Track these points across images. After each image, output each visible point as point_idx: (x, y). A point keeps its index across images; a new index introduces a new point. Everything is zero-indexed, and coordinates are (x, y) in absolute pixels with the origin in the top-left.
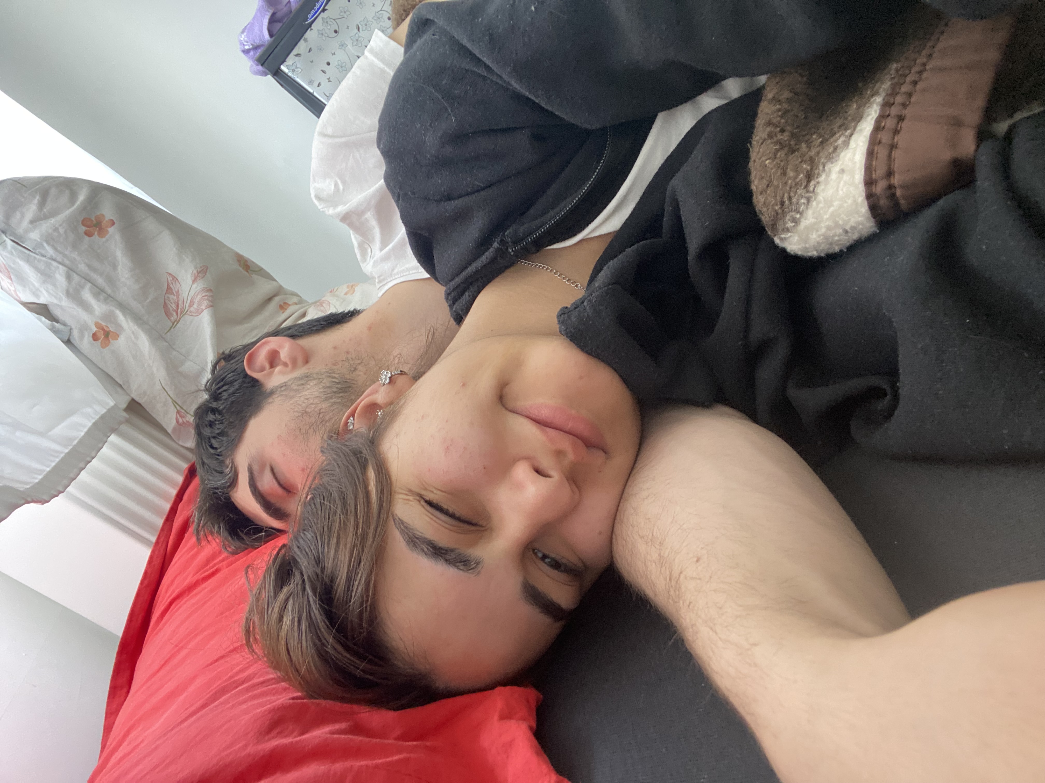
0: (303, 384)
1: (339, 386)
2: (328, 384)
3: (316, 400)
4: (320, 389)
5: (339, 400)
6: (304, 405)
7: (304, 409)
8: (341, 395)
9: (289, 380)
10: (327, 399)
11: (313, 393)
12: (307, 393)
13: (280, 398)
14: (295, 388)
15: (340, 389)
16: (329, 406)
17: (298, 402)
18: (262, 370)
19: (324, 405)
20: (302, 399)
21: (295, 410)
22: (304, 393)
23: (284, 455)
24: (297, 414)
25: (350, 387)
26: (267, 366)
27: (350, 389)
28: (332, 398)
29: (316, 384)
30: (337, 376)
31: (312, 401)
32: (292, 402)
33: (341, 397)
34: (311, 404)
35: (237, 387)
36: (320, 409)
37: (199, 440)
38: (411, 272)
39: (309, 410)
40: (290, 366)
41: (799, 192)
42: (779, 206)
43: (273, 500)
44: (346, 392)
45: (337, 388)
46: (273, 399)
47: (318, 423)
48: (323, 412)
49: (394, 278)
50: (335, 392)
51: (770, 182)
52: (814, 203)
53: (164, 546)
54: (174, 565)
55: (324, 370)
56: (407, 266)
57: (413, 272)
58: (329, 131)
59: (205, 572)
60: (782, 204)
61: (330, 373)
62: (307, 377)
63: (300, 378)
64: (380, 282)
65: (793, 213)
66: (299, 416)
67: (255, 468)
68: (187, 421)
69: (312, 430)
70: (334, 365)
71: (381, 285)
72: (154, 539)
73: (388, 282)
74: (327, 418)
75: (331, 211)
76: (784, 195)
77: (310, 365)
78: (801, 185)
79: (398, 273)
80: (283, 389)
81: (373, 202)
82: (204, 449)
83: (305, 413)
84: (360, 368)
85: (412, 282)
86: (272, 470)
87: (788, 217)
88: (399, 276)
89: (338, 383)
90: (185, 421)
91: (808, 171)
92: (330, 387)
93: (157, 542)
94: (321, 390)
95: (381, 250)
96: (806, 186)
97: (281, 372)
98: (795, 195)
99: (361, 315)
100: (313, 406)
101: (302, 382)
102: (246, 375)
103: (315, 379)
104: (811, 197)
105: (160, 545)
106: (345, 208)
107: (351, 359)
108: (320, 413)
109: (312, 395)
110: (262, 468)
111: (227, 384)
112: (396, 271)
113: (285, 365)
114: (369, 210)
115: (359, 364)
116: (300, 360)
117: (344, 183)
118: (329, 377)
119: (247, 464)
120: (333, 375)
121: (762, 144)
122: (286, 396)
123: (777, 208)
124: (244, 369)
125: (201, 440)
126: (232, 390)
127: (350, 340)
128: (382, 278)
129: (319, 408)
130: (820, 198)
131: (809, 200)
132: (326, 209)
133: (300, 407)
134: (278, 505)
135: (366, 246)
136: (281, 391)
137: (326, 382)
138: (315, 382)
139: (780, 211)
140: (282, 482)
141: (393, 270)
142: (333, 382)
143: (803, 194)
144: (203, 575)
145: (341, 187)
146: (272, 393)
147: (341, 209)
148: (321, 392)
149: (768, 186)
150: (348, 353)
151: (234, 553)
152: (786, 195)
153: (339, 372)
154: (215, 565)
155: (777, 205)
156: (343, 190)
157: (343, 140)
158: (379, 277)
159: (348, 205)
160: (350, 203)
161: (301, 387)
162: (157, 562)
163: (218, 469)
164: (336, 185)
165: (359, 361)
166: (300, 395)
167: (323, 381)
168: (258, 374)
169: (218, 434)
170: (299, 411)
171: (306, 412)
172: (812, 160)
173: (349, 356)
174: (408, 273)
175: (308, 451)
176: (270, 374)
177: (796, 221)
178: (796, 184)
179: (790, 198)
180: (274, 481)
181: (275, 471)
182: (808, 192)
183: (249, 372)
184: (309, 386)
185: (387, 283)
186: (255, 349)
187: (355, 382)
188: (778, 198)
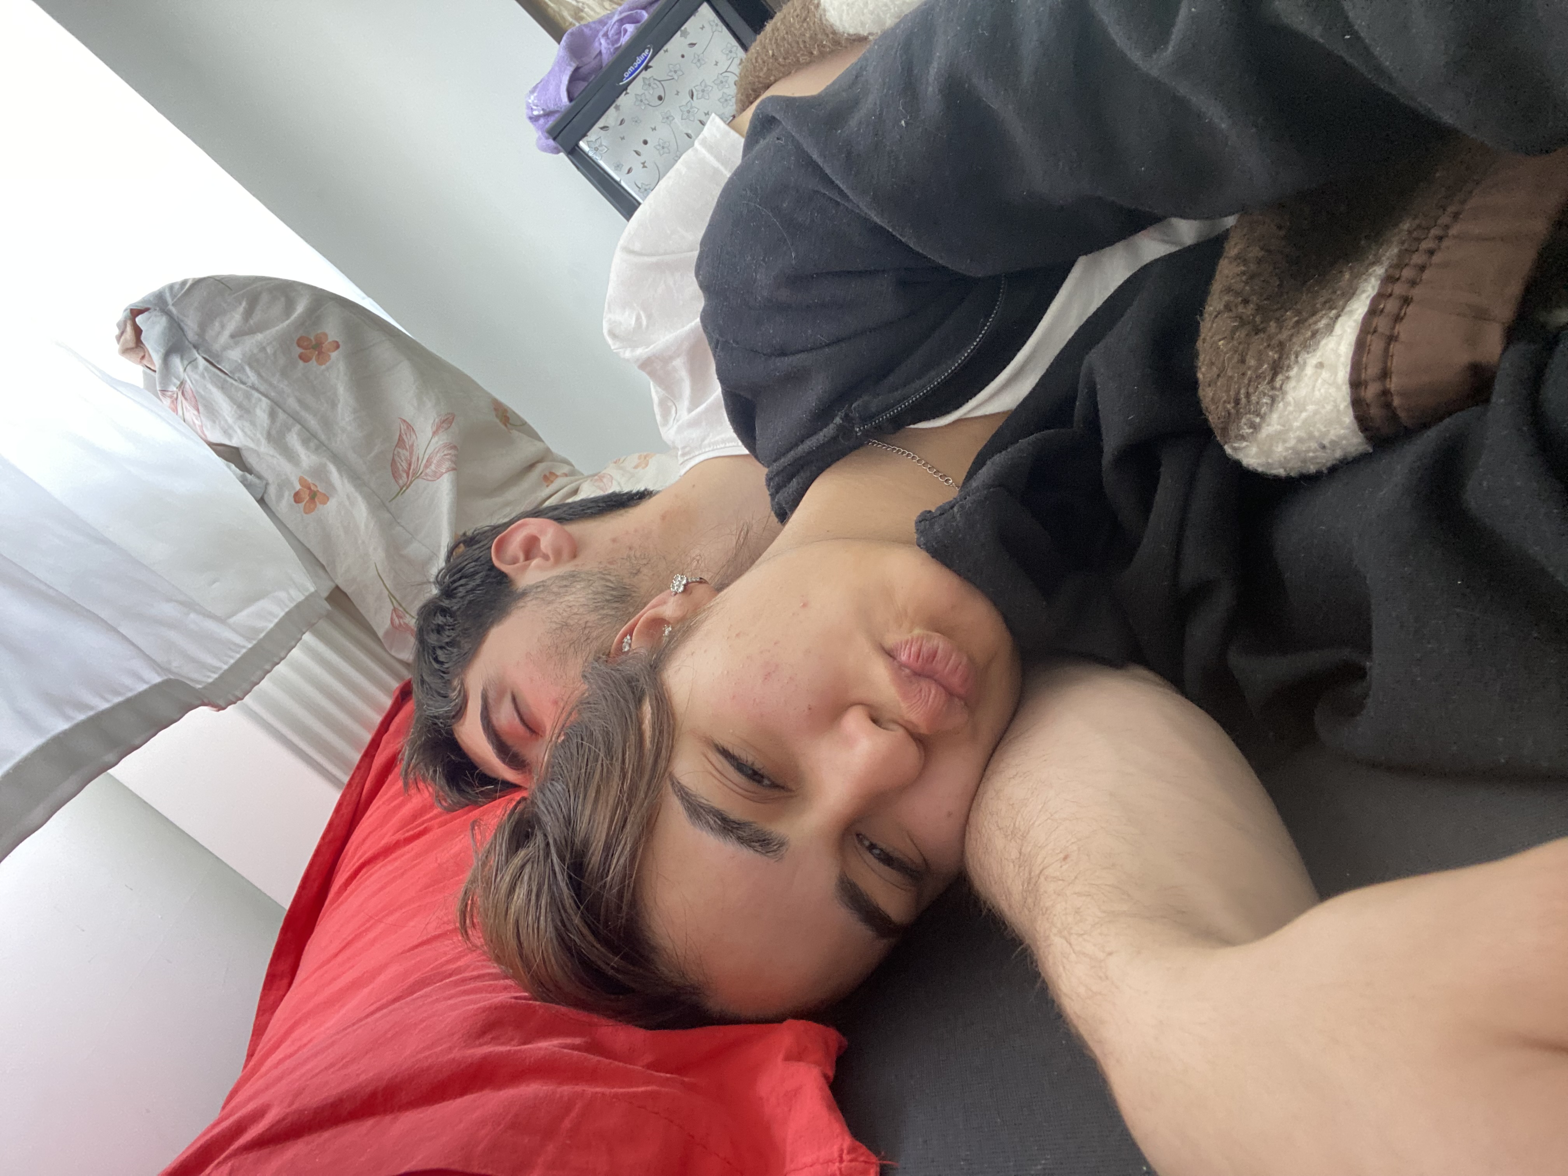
0: (566, 586)
1: (614, 593)
2: (600, 590)
3: (581, 610)
4: (588, 594)
5: (613, 613)
6: (565, 614)
7: (564, 620)
8: (615, 605)
9: (549, 579)
10: (596, 609)
11: (580, 599)
12: (571, 598)
13: (534, 602)
14: (555, 590)
15: (615, 597)
16: (598, 619)
17: (558, 610)
18: (515, 561)
19: (593, 617)
20: (563, 605)
21: (553, 620)
22: (567, 598)
23: (532, 680)
24: (554, 626)
25: (629, 595)
26: (522, 557)
27: (629, 599)
28: (603, 608)
29: (584, 588)
30: (612, 579)
31: (576, 610)
32: (549, 608)
33: (617, 608)
34: (576, 614)
35: (478, 582)
36: (586, 622)
37: (421, 649)
38: (728, 445)
39: (572, 622)
40: (552, 559)
41: (1261, 388)
42: (1233, 405)
43: (510, 742)
44: (623, 602)
45: (612, 595)
46: (525, 602)
47: (582, 641)
48: (589, 627)
49: (704, 450)
50: (608, 601)
51: (1222, 372)
52: (1281, 405)
53: (358, 789)
54: (370, 816)
55: (597, 570)
56: (723, 436)
57: (731, 444)
58: (637, 247)
59: (408, 831)
60: (1237, 402)
61: (604, 574)
62: (574, 576)
63: (562, 578)
64: (683, 455)
65: (1252, 416)
66: (556, 629)
67: (492, 695)
68: (405, 623)
69: (572, 649)
70: (610, 563)
71: (686, 458)
72: (346, 779)
73: (696, 456)
74: (594, 634)
75: (627, 354)
76: (1239, 389)
77: (578, 561)
78: (1265, 377)
79: (709, 445)
80: (539, 590)
81: (686, 345)
82: (425, 662)
83: (565, 625)
84: (645, 570)
85: (727, 460)
86: (514, 699)
87: (1244, 420)
88: (711, 449)
89: (613, 589)
90: (402, 623)
91: (1274, 362)
92: (602, 593)
93: (350, 784)
94: (590, 596)
95: (690, 410)
96: (1272, 380)
97: (539, 567)
98: (1256, 392)
99: (654, 499)
100: (578, 617)
101: (565, 583)
102: (493, 567)
103: (583, 580)
104: (1278, 396)
105: (353, 788)
106: (647, 350)
107: (634, 558)
108: (585, 628)
109: (577, 601)
110: (501, 694)
111: (466, 577)
112: (706, 442)
113: (546, 557)
114: (679, 356)
115: (645, 564)
116: (566, 555)
117: (649, 317)
118: (603, 579)
119: (482, 688)
120: (608, 577)
121: (1216, 316)
122: (543, 599)
123: (1229, 406)
124: (491, 559)
125: (424, 650)
126: (472, 584)
127: (636, 531)
128: (687, 450)
129: (585, 620)
130: (1290, 398)
131: (1273, 399)
132: (621, 350)
133: (560, 617)
134: (515, 749)
135: (670, 404)
136: (536, 593)
137: (598, 585)
138: (583, 584)
139: (1233, 411)
140: (525, 717)
141: (703, 440)
142: (607, 586)
143: (1266, 391)
144: (407, 835)
145: (644, 322)
146: (524, 594)
147: (641, 352)
148: (589, 599)
149: (1219, 376)
150: (630, 548)
151: (450, 810)
152: (1243, 391)
153: (616, 573)
154: (423, 823)
155: (1229, 403)
156: (647, 326)
157: (654, 259)
158: (684, 448)
159: (652, 347)
160: (655, 345)
161: (563, 590)
162: (347, 811)
163: (442, 692)
164: (638, 318)
165: (645, 562)
166: (561, 600)
167: (594, 585)
168: (509, 566)
169: (447, 643)
170: (557, 621)
171: (567, 625)
172: (1281, 344)
173: (632, 553)
174: (722, 446)
175: (564, 677)
176: (524, 568)
177: (1255, 427)
178: (1258, 377)
179: (1248, 395)
180: (516, 715)
181: (518, 700)
182: (1273, 388)
183: (496, 563)
184: (574, 590)
185: (693, 457)
186: (507, 533)
187: (636, 590)
188: (1232, 393)
